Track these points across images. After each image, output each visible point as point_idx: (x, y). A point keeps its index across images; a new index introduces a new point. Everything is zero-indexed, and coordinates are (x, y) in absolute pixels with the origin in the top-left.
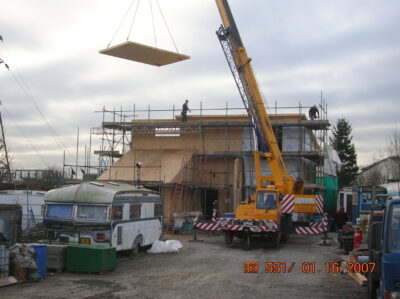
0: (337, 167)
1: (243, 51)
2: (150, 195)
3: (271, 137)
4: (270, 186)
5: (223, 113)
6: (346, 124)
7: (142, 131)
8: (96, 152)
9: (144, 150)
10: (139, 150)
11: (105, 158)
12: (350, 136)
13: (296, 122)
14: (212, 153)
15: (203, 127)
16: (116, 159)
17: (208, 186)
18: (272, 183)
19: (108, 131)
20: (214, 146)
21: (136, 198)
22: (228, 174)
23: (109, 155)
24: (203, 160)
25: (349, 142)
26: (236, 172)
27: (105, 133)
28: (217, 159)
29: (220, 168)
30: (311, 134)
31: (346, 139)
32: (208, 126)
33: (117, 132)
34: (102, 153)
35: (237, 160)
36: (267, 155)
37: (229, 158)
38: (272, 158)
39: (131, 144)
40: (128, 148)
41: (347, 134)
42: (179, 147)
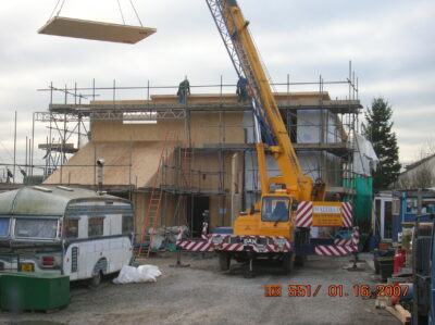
0: (371, 164)
1: (238, 12)
2: (115, 204)
3: (279, 125)
4: (280, 190)
6: (384, 106)
7: (105, 116)
8: (41, 146)
10: (100, 143)
11: (53, 154)
12: (389, 122)
13: (315, 102)
14: (201, 146)
15: (189, 110)
16: (69, 156)
17: (196, 191)
18: (284, 187)
19: (58, 116)
20: (204, 136)
21: (97, 208)
22: (223, 173)
23: (59, 150)
24: (189, 156)
25: (388, 130)
26: (233, 172)
27: (53, 119)
28: (206, 153)
29: (213, 167)
30: (337, 120)
31: (384, 126)
33: (69, 117)
34: (50, 147)
35: (235, 155)
36: (275, 149)
37: (226, 153)
39: (89, 134)
40: (85, 141)
41: (385, 120)
42: (156, 139)
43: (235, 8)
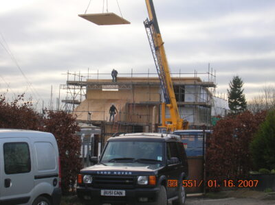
2: (96, 129)
3: (172, 94)
4: (169, 125)
5: (146, 76)
6: (239, 80)
7: (93, 87)
8: (63, 101)
9: (94, 100)
10: (91, 100)
11: (69, 105)
12: (242, 89)
14: (138, 103)
15: (133, 85)
16: (76, 106)
17: (135, 124)
18: (171, 123)
19: (71, 87)
20: (140, 98)
21: (88, 131)
22: (149, 116)
23: (72, 103)
24: (133, 107)
25: (241, 93)
26: (154, 115)
27: (69, 88)
28: (141, 106)
29: (144, 112)
31: (239, 91)
32: (137, 85)
33: (76, 87)
34: (67, 102)
35: (155, 107)
36: (169, 105)
37: (150, 106)
38: (171, 107)
39: (86, 95)
40: (84, 98)
41: (239, 87)
42: (117, 98)
43: (158, 35)
